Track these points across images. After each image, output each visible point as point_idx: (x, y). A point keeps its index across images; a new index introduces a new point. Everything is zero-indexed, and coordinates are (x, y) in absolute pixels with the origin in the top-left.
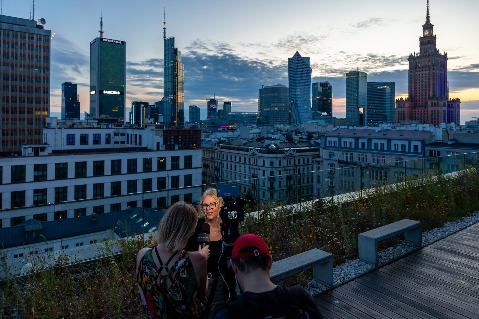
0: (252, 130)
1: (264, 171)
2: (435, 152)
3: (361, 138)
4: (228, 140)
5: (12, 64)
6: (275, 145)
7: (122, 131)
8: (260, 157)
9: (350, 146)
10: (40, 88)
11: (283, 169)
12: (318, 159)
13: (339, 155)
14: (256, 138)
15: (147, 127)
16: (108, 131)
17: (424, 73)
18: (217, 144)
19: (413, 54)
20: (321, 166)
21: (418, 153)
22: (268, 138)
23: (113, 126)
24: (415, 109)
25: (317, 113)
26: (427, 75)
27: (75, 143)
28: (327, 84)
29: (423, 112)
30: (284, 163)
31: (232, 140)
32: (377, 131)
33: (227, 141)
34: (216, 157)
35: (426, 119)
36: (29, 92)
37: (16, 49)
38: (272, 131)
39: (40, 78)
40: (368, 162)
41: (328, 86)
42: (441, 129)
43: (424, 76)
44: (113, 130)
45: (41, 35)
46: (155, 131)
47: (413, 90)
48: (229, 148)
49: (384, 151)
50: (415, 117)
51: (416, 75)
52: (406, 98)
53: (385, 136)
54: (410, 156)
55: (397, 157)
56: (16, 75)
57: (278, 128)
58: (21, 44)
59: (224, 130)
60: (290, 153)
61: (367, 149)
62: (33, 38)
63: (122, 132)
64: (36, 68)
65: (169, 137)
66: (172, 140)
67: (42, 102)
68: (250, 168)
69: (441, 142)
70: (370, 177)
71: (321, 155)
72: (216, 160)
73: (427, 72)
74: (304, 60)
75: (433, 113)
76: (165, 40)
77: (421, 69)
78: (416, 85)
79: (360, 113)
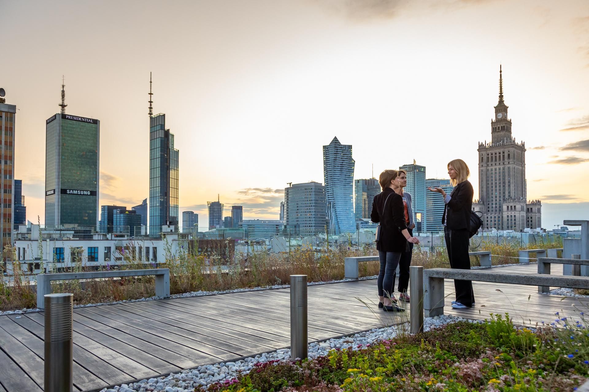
7: (126, 244)
15: (167, 236)
16: (107, 244)
17: (497, 167)
19: (484, 143)
23: (113, 236)
24: (487, 214)
25: (363, 220)
26: (501, 171)
28: (374, 181)
29: (497, 217)
35: (500, 226)
43: (498, 171)
44: (114, 242)
45: (1, 112)
47: (485, 190)
50: (487, 224)
51: (488, 170)
52: (477, 200)
73: (502, 167)
74: (344, 149)
75: (510, 220)
76: (151, 118)
77: (493, 163)
78: (487, 184)
79: (418, 221)
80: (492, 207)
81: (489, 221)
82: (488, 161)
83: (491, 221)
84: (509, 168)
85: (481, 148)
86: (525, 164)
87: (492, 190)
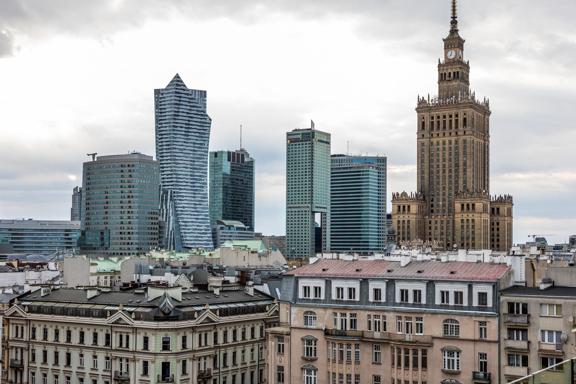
0: (96, 264)
1: (146, 364)
2: (518, 305)
3: (373, 279)
4: (44, 291)
6: (172, 299)
8: (135, 330)
9: (350, 297)
11: (191, 355)
12: (277, 329)
13: (325, 319)
14: (118, 284)
17: (447, 139)
18: (16, 301)
19: (426, 99)
20: (286, 345)
21: (486, 309)
24: (430, 217)
25: (223, 224)
26: (453, 145)
28: (243, 155)
30: (193, 342)
31: (54, 290)
32: (403, 264)
33: (42, 294)
38: (151, 267)
40: (388, 330)
41: (246, 160)
42: (523, 259)
43: (447, 146)
47: (426, 176)
48: (52, 311)
49: (421, 306)
51: (432, 144)
52: (414, 193)
53: (421, 275)
54: (471, 315)
55: (446, 317)
57: (161, 260)
60: (208, 318)
68: (107, 358)
70: (393, 364)
71: (283, 318)
72: (11, 344)
73: (453, 139)
74: (193, 96)
75: (465, 227)
77: (441, 132)
78: (430, 167)
79: (316, 225)
80: (438, 205)
81: (433, 228)
82: (432, 128)
84: (465, 141)
85: (421, 106)
86: (489, 137)
87: (438, 177)
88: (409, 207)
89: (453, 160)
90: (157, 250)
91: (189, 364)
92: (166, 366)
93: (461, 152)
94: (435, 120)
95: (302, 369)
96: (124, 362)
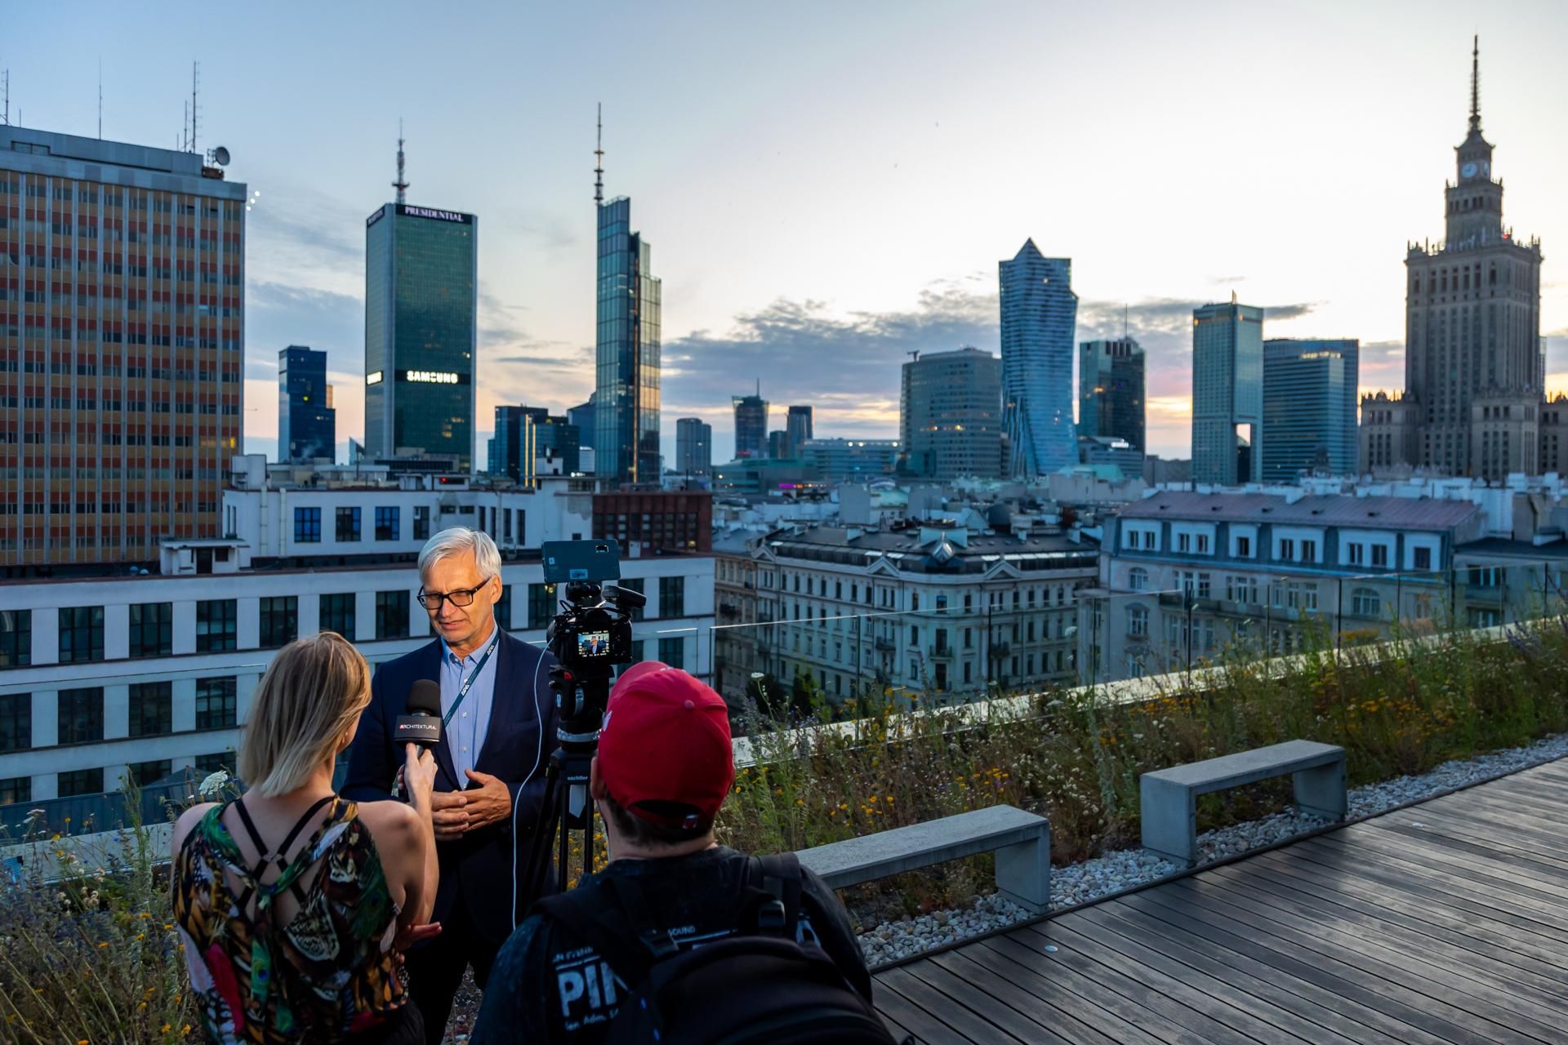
0: (878, 495)
1: (915, 630)
2: (1487, 570)
3: (1237, 523)
4: (799, 529)
5: (132, 292)
6: (954, 544)
7: (463, 499)
8: (902, 584)
9: (1201, 550)
10: (213, 365)
11: (977, 622)
12: (1093, 592)
13: (1162, 580)
14: (891, 522)
15: (544, 485)
16: (422, 499)
17: (1459, 306)
18: (764, 541)
19: (1422, 245)
20: (1104, 616)
21: (1429, 574)
22: (928, 524)
23: (437, 481)
24: (1427, 428)
25: (1094, 441)
26: (1471, 315)
27: (319, 534)
28: (1128, 347)
29: (1454, 437)
30: (981, 603)
31: (811, 527)
32: (1290, 500)
33: (796, 533)
34: (761, 583)
35: (1464, 461)
36: (180, 377)
37: (144, 244)
38: (944, 500)
39: (213, 332)
40: (1259, 602)
41: (1133, 351)
42: (1509, 494)
43: (1459, 316)
44: (435, 495)
45: (217, 199)
46: (566, 498)
47: (1421, 365)
48: (804, 555)
50: (1427, 455)
51: (1433, 313)
52: (1398, 393)
53: (1317, 516)
54: (1401, 583)
55: (1358, 585)
56: (143, 327)
57: (961, 491)
58: (156, 227)
59: (789, 495)
60: (1003, 572)
61: (1257, 560)
62: (193, 207)
63: (464, 503)
64: (203, 301)
65: (610, 518)
66: (622, 527)
67: (219, 409)
69: (1509, 536)
71: (1104, 577)
72: (760, 594)
73: (1471, 305)
74: (1052, 267)
75: (1491, 444)
76: (600, 207)
77: (1448, 296)
78: (1430, 350)
79: (1240, 443)
80: (1442, 410)
81: (1432, 445)
82: (1432, 290)
83: (1438, 446)
84: (1492, 308)
86: (1539, 297)
87: (1443, 366)
88: (1389, 414)
89: (1470, 337)
90: (966, 477)
91: (974, 634)
92: (941, 635)
93: (1485, 324)
94: (1438, 277)
95: (1126, 652)
96: (889, 625)
